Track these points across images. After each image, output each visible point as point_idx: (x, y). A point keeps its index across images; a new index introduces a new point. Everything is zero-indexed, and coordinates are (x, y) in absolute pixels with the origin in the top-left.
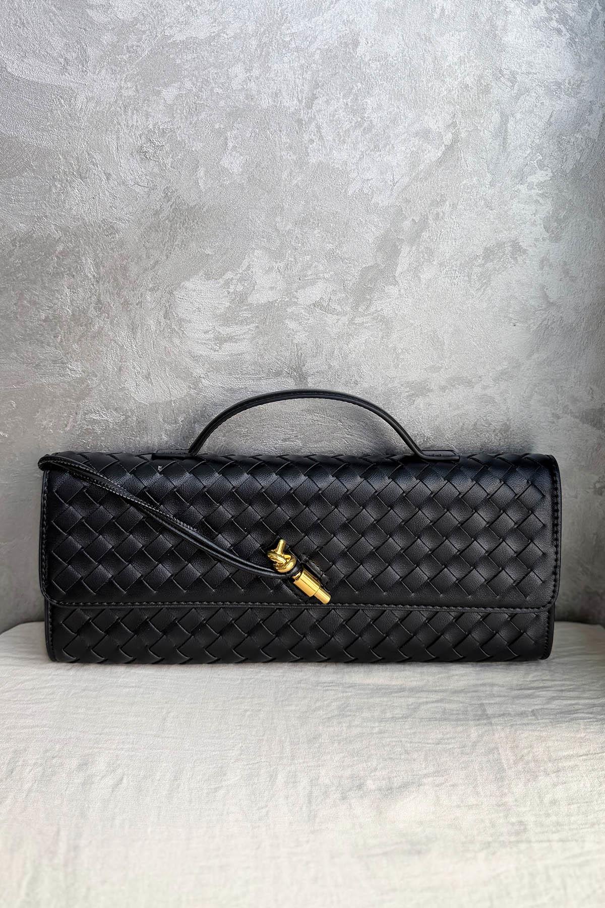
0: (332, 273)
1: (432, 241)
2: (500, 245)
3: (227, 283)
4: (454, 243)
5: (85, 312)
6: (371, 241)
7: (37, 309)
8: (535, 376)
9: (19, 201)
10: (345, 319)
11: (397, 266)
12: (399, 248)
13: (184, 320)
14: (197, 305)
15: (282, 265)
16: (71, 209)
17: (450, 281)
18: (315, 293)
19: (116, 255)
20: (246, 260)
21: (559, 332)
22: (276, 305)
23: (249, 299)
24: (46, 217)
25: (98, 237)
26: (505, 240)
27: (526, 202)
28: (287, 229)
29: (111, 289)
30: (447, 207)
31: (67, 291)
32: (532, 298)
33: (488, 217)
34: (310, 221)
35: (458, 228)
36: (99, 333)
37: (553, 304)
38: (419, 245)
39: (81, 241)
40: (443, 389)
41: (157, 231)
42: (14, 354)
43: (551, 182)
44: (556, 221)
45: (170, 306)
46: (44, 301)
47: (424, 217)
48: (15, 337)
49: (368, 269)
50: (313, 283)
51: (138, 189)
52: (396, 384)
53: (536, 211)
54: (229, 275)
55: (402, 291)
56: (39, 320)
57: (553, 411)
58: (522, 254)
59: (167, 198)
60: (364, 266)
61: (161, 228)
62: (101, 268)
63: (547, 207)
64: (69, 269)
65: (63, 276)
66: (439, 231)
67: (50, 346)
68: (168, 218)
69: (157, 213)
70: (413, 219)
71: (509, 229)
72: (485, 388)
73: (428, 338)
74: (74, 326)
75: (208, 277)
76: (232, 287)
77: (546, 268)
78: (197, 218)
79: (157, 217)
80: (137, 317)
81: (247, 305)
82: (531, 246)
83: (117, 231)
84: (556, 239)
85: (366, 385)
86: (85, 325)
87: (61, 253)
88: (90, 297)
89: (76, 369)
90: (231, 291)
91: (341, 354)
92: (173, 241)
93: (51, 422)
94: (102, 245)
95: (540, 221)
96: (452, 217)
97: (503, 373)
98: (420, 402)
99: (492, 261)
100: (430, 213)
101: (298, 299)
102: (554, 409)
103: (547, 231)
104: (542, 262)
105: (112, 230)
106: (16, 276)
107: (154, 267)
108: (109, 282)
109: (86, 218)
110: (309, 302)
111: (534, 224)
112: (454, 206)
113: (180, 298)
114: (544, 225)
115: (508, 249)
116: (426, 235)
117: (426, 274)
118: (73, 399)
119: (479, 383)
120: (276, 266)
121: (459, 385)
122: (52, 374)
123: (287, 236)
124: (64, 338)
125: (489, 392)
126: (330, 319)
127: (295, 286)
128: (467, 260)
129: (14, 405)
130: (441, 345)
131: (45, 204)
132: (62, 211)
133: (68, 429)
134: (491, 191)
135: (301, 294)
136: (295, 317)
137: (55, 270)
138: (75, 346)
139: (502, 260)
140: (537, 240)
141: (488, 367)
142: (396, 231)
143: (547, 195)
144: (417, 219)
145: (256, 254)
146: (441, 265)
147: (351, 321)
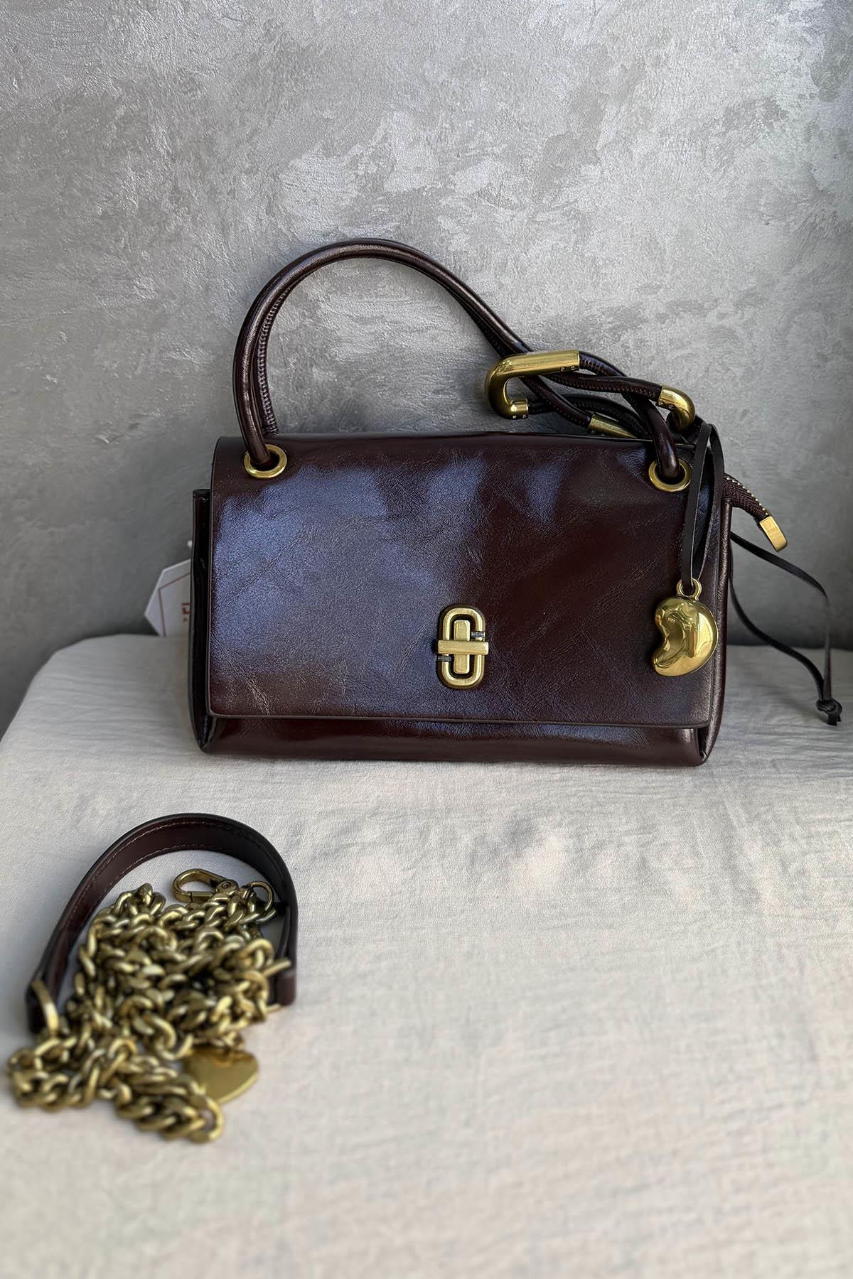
0: (504, 146)
1: (650, 97)
2: (750, 104)
3: (355, 162)
4: (682, 101)
5: (156, 204)
6: (561, 97)
7: (91, 200)
8: (794, 300)
9: (62, 44)
10: (522, 215)
11: (599, 136)
12: (603, 107)
13: (295, 217)
14: (312, 195)
15: (434, 134)
16: (135, 55)
17: (676, 157)
18: (480, 176)
19: (198, 121)
20: (381, 127)
21: (831, 234)
22: (425, 194)
23: (385, 186)
24: (101, 66)
25: (172, 94)
26: (756, 97)
27: (787, 40)
28: (440, 80)
29: (192, 171)
30: (671, 48)
31: (131, 173)
32: (794, 183)
33: (731, 63)
34: (473, 68)
35: (688, 78)
36: (177, 235)
37: (823, 192)
38: (631, 103)
39: (149, 101)
40: (661, 318)
41: (255, 85)
42: (61, 266)
43: (823, 10)
44: (830, 68)
45: (274, 196)
46: (101, 188)
47: (638, 63)
48: (63, 242)
49: (558, 138)
50: (478, 160)
51: (227, 24)
52: (595, 311)
53: (802, 53)
54: (357, 150)
55: (606, 172)
56: (93, 216)
57: (819, 351)
58: (779, 118)
59: (269, 36)
60: (551, 134)
61: (261, 80)
62: (178, 140)
63: (818, 47)
64: (134, 142)
65: (126, 152)
66: (660, 83)
67: (109, 255)
68: (270, 65)
69: (254, 59)
70: (622, 65)
71: (762, 81)
72: (722, 316)
73: (642, 243)
74: (143, 225)
75: (328, 151)
76: (361, 167)
77: (814, 140)
78: (311, 65)
79: (255, 65)
80: (229, 211)
81: (383, 195)
82: (792, 106)
83: (200, 86)
84: (829, 95)
85: (553, 313)
86: (158, 223)
87: (122, 119)
88: (164, 183)
89: (146, 287)
90: (361, 173)
91: (517, 268)
92: (278, 100)
93: (116, 362)
94: (179, 106)
95: (805, 70)
96: (679, 62)
97: (749, 294)
98: (628, 337)
99: (736, 127)
100: (647, 56)
101: (455, 185)
102: (821, 348)
103: (817, 84)
104: (808, 130)
105: (192, 84)
106: (61, 154)
107: (251, 138)
108: (189, 162)
109: (156, 68)
110: (472, 190)
111: (797, 73)
112: (682, 46)
113: (289, 184)
114: (811, 75)
115: (760, 111)
116: (641, 89)
117: (640, 148)
118: (144, 330)
119: (713, 309)
120: (424, 135)
121: (685, 312)
122: (115, 295)
123: (439, 91)
124: (129, 242)
125: (726, 322)
126: (502, 215)
127: (451, 165)
128: (701, 124)
129: (65, 338)
130: (661, 253)
131: (100, 49)
132: (122, 58)
133: (139, 372)
134: (735, 25)
135: (459, 178)
136: (452, 214)
137: (114, 144)
138: (144, 254)
139: (751, 126)
140: (801, 97)
141: (727, 284)
142: (598, 82)
143: (817, 30)
144: (628, 65)
145: (395, 117)
146: (663, 133)
147: (532, 220)
